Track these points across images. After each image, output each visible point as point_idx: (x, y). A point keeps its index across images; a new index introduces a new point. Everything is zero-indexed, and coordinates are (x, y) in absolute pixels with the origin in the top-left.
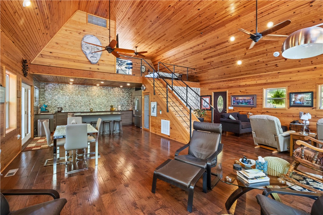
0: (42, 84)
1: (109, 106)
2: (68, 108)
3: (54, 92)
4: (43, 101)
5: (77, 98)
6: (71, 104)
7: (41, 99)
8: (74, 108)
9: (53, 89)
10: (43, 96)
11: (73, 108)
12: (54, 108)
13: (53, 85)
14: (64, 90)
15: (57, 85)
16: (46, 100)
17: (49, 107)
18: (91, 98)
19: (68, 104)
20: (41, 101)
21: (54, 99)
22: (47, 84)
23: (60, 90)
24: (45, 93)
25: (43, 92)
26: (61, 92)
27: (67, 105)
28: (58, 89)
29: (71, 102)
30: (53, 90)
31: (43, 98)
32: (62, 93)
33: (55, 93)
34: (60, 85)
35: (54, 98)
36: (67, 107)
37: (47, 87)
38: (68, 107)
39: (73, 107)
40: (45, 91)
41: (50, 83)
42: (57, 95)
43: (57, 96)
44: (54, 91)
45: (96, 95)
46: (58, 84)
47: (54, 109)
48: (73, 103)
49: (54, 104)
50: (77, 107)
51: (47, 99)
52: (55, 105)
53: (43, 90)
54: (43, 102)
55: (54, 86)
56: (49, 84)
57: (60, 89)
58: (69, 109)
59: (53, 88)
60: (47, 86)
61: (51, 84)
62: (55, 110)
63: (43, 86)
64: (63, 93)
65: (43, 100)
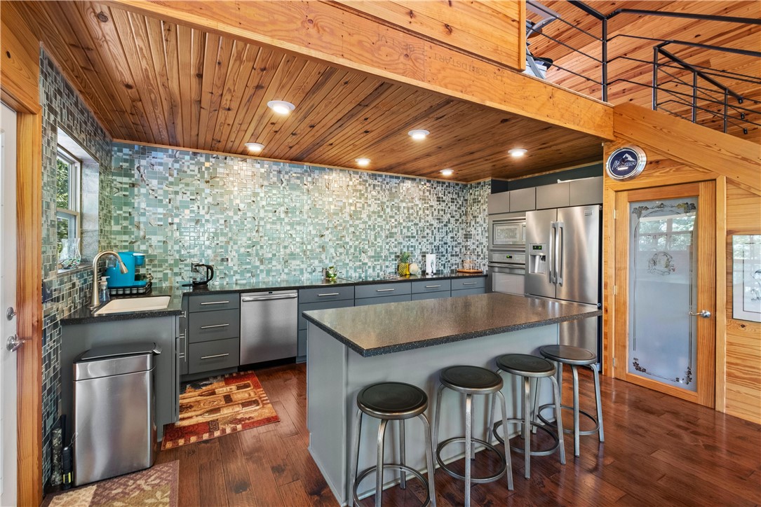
0: (121, 151)
1: (393, 257)
2: (235, 268)
3: (176, 193)
4: (125, 233)
5: (274, 223)
6: (249, 247)
7: (117, 223)
8: (262, 267)
9: (171, 179)
10: (125, 209)
11: (257, 267)
12: (176, 270)
13: (170, 156)
14: (221, 183)
15: (187, 158)
16: (138, 228)
17: (154, 266)
18: (325, 221)
19: (236, 247)
20: (118, 233)
21: (175, 227)
22: (143, 152)
23: (203, 185)
24: (132, 195)
25: (126, 190)
26: (208, 191)
27: (234, 253)
28: (192, 176)
29: (250, 239)
30: (171, 183)
31: (126, 218)
32: (210, 199)
33: (179, 197)
34: (202, 159)
35: (176, 220)
36: (230, 264)
37: (145, 167)
38: (236, 260)
39: (258, 263)
40: (133, 185)
41: (155, 150)
42: (188, 208)
43: (187, 212)
44: (176, 188)
45: (347, 209)
46: (195, 154)
47: (176, 274)
48: (258, 243)
49: (176, 247)
50: (274, 263)
51: (142, 226)
52: (179, 252)
53: (126, 180)
54: (126, 237)
55: (177, 166)
56: (154, 153)
57: (203, 177)
58: (242, 273)
59: (171, 175)
60: (143, 162)
61: (160, 155)
62: (179, 279)
63: (126, 161)
64: (214, 197)
65: (125, 231)
